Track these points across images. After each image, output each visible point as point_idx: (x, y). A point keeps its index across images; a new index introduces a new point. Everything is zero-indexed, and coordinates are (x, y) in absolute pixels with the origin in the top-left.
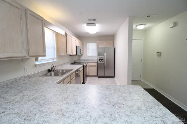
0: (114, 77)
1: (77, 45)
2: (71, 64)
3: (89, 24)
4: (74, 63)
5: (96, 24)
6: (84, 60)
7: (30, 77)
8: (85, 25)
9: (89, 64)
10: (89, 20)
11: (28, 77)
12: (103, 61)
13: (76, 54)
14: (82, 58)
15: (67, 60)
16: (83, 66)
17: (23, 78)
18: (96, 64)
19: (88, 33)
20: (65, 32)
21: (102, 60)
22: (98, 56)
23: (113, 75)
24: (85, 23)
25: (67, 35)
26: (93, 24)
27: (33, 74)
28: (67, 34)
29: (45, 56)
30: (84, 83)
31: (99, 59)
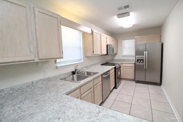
0: (160, 84)
1: (108, 43)
2: (102, 65)
3: (120, 15)
4: (106, 64)
5: (131, 13)
6: (119, 60)
7: (49, 79)
8: (116, 17)
9: (124, 65)
10: (120, 9)
11: (47, 80)
12: (143, 62)
13: (106, 53)
14: (116, 58)
16: (115, 68)
17: (41, 81)
18: (133, 65)
20: (92, 30)
21: (141, 60)
22: (136, 55)
23: (159, 82)
24: (115, 15)
25: (94, 33)
26: (127, 14)
28: (94, 31)
29: (62, 58)
30: (115, 87)
31: (136, 59)
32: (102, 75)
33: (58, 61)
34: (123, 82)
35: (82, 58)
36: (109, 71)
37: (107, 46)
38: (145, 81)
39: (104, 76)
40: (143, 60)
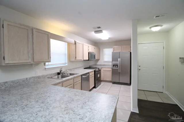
0: (130, 84)
1: (90, 51)
2: (84, 68)
3: (96, 32)
4: (90, 68)
5: (103, 31)
6: (101, 65)
7: (39, 77)
8: (93, 32)
9: (104, 69)
10: (94, 28)
11: (37, 78)
12: (117, 67)
13: (88, 59)
14: (99, 63)
15: (81, 65)
17: (33, 78)
18: (111, 69)
19: (101, 39)
20: (75, 41)
21: (116, 65)
22: (112, 61)
23: (129, 83)
26: (100, 31)
27: (42, 76)
28: (77, 42)
29: (50, 61)
30: (95, 87)
31: (113, 64)
32: (82, 75)
33: (47, 64)
34: (102, 83)
35: (67, 63)
36: (88, 73)
37: (89, 53)
38: (119, 83)
40: (117, 65)
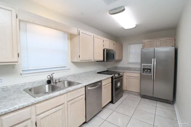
0: (173, 102)
2: (98, 73)
4: (106, 72)
8: (108, 13)
9: (128, 74)
13: (103, 59)
16: (112, 78)
18: (139, 75)
21: (148, 69)
23: (171, 99)
25: (80, 33)
30: (112, 102)
31: (142, 68)
32: (86, 86)
34: (125, 95)
36: (101, 81)
37: (104, 50)
38: (153, 97)
39: (89, 88)
40: (150, 69)
